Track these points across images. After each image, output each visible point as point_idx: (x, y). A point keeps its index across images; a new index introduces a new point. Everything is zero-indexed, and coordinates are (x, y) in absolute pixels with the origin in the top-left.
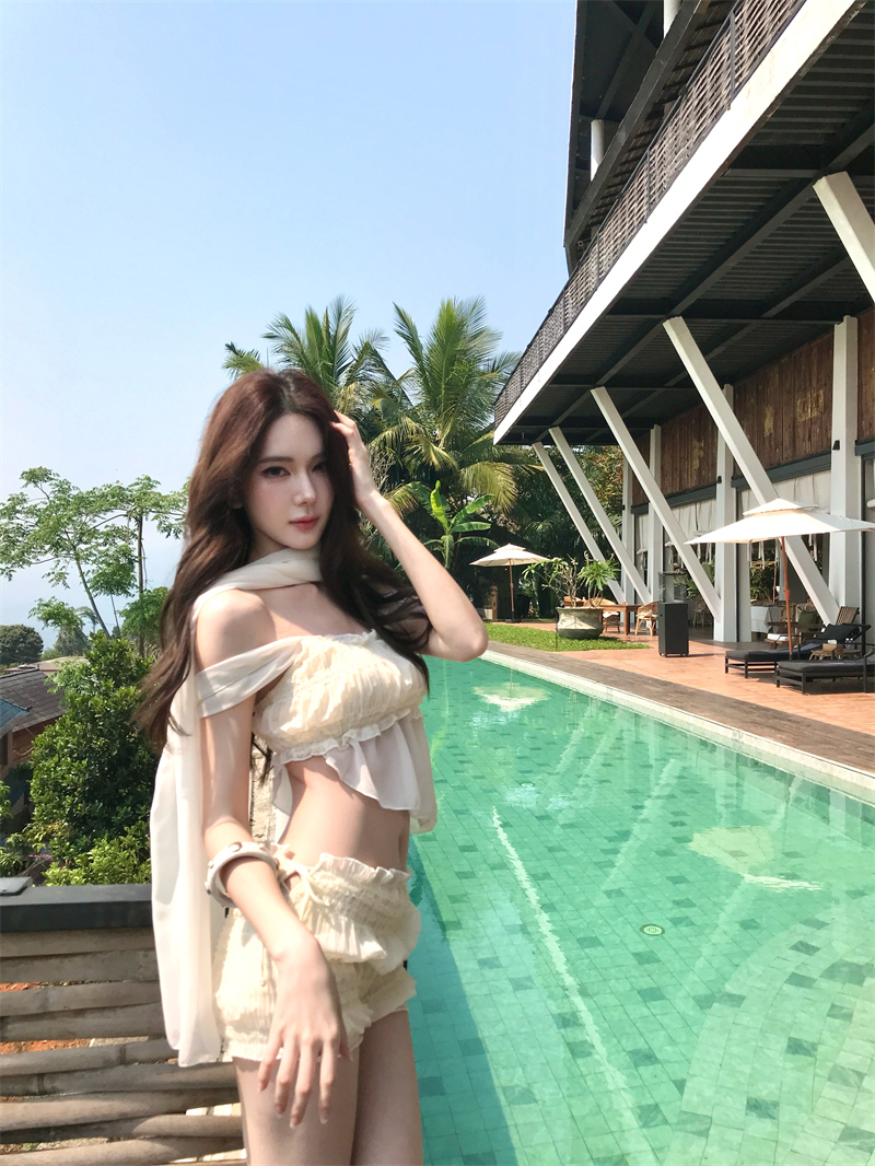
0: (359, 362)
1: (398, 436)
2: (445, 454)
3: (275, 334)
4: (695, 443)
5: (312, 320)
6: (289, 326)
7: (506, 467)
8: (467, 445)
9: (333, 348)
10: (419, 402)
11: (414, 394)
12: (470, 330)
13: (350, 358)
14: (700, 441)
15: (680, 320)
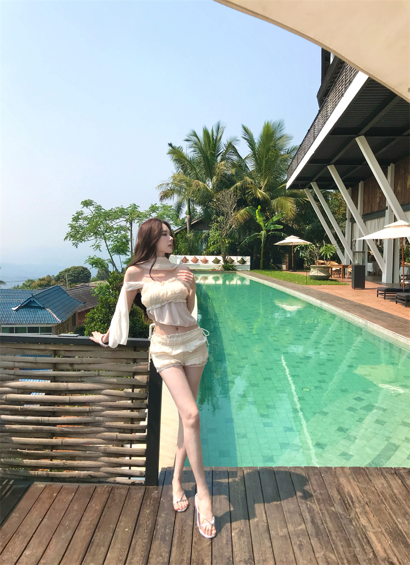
0: (226, 151)
1: (242, 186)
2: (264, 193)
3: (190, 139)
4: (378, 190)
5: (206, 132)
6: (195, 135)
7: (292, 200)
8: (274, 189)
9: (215, 145)
10: (253, 169)
11: (251, 165)
12: (278, 135)
13: (222, 149)
15: (363, 137)
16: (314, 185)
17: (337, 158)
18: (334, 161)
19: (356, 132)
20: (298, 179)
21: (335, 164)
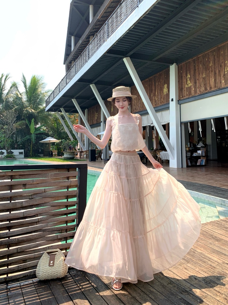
4: (96, 113)
10: (25, 100)
14: (97, 113)
15: (94, 85)
16: (62, 109)
17: (78, 95)
19: (91, 82)
20: (54, 106)
21: (76, 98)
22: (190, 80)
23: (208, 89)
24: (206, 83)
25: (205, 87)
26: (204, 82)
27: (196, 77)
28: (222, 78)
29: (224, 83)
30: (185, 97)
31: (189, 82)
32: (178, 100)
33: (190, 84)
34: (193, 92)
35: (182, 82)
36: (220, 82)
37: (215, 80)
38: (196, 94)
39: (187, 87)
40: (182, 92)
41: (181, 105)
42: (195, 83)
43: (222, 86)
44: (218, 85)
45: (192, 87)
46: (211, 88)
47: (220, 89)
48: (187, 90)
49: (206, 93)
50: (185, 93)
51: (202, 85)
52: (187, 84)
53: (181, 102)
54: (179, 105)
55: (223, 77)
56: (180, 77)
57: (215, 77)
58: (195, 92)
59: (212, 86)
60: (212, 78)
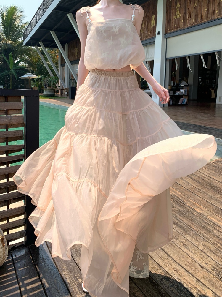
14: (77, 48)
16: (40, 43)
17: (56, 27)
18: (54, 29)
19: (68, 11)
20: (31, 39)
21: (55, 31)
22: (179, 10)
23: (199, 20)
24: (197, 13)
25: (196, 18)
26: (195, 13)
27: (186, 7)
28: (216, 7)
29: (218, 14)
30: (172, 30)
31: (178, 12)
32: (165, 33)
33: (179, 15)
34: (181, 24)
35: (170, 13)
36: (214, 13)
37: (208, 10)
38: (184, 26)
39: (176, 18)
40: (170, 25)
41: (168, 40)
42: (185, 13)
43: (215, 17)
44: (210, 16)
45: (182, 18)
46: (202, 19)
47: (212, 20)
48: (175, 22)
49: (197, 25)
50: (173, 25)
51: (193, 16)
52: (176, 15)
53: (167, 36)
54: (165, 39)
55: (218, 6)
56: (169, 7)
57: (208, 6)
58: (185, 24)
59: (204, 17)
60: (205, 7)
